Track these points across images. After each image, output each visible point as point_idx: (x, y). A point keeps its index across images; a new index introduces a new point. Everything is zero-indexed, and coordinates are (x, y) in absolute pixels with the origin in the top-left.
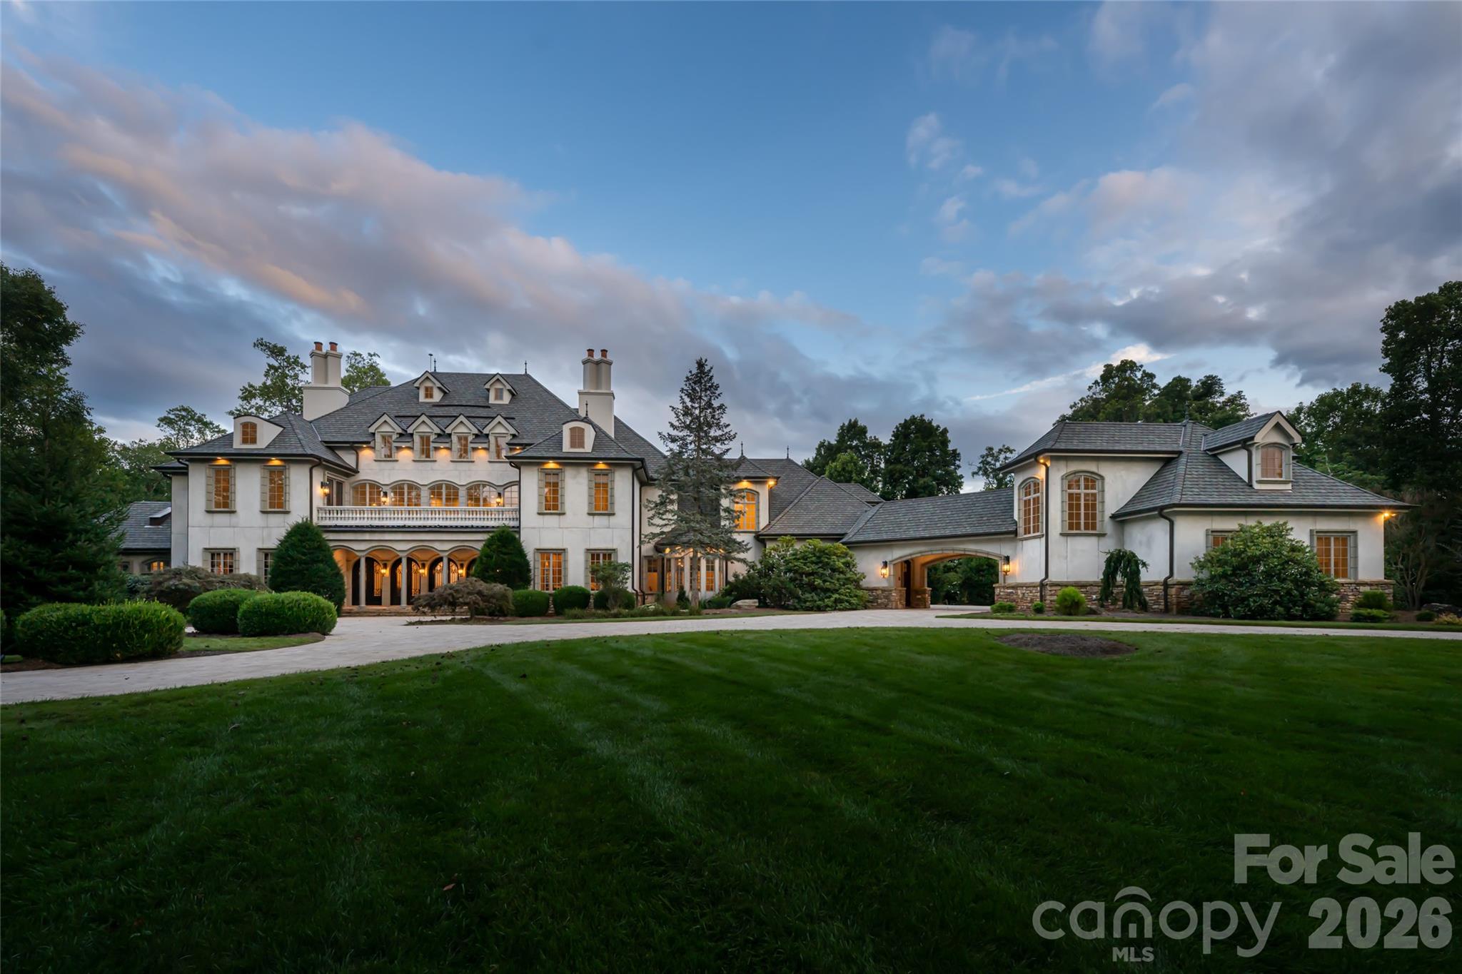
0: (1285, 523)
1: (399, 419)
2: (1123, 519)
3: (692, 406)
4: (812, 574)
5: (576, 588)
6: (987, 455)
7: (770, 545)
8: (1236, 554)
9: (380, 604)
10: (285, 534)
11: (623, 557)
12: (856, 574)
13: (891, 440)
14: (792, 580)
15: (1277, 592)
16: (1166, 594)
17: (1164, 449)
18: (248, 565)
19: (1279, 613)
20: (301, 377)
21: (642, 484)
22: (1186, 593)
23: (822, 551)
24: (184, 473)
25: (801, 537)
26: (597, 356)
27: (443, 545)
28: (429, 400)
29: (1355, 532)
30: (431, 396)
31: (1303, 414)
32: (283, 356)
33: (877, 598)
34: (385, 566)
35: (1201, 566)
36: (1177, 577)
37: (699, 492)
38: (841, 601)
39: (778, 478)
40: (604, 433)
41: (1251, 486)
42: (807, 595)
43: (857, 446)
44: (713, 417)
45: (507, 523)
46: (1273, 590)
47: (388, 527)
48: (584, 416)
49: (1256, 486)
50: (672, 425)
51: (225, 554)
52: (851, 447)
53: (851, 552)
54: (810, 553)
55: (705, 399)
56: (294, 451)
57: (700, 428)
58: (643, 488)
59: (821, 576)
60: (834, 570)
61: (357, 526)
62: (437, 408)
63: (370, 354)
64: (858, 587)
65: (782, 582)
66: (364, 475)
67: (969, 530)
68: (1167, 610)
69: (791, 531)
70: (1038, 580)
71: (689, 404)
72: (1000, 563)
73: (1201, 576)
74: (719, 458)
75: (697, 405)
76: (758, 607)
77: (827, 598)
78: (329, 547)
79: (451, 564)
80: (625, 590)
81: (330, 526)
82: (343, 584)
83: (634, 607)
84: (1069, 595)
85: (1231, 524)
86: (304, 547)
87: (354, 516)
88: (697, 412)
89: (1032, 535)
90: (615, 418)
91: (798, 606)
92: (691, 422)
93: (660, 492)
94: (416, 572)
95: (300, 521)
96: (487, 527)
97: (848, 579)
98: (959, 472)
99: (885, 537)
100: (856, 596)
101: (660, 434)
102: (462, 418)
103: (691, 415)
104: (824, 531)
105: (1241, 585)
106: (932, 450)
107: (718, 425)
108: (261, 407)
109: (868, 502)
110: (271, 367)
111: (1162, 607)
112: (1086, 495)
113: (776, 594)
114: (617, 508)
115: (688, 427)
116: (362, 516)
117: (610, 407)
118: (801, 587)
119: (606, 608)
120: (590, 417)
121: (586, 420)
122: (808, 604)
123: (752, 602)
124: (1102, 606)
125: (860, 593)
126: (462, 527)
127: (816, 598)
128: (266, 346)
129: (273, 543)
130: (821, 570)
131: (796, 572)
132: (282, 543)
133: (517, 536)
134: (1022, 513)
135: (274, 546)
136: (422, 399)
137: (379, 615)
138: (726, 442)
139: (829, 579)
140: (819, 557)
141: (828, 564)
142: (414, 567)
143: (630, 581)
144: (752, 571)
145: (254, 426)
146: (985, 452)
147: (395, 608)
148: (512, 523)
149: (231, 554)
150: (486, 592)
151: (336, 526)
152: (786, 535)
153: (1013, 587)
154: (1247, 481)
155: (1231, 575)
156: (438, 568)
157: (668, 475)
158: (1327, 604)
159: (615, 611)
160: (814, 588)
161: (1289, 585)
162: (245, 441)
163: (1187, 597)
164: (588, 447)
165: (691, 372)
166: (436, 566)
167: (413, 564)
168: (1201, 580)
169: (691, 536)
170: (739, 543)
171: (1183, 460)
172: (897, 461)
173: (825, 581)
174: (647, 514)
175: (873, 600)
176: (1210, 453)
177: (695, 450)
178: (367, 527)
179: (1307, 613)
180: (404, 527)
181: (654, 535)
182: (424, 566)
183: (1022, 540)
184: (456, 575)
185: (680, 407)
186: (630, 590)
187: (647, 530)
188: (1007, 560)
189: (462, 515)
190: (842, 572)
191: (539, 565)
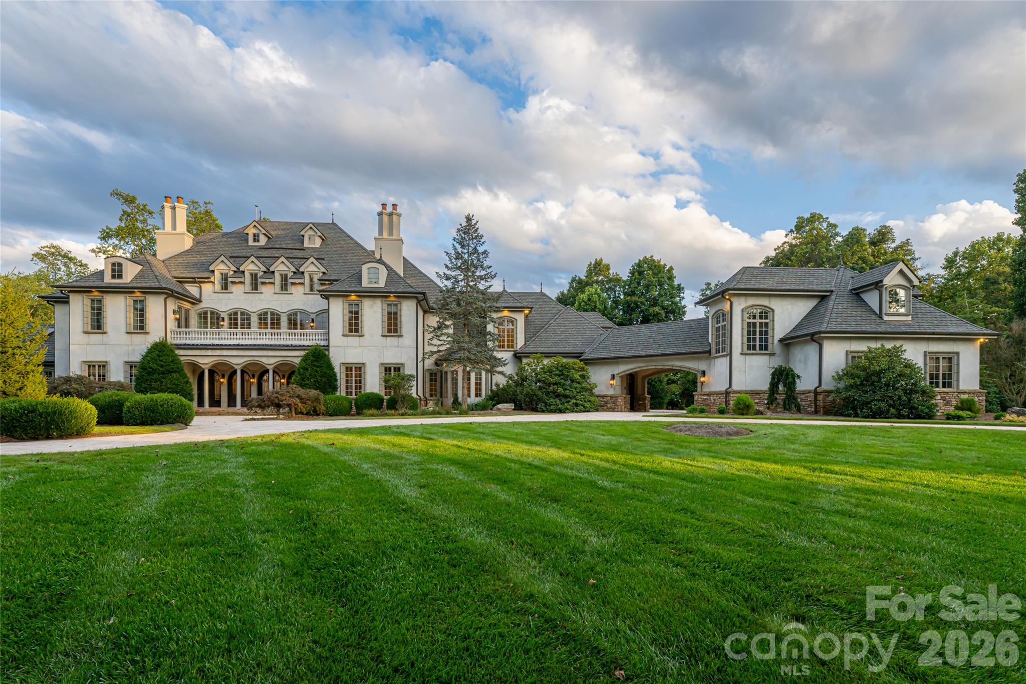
0: (901, 346)
1: (233, 259)
2: (787, 342)
3: (462, 252)
4: (555, 384)
5: (372, 394)
6: (706, 290)
7: (525, 361)
8: (864, 369)
9: (220, 406)
10: (146, 351)
11: (409, 370)
12: (590, 384)
13: (628, 276)
14: (540, 388)
15: (890, 397)
16: (816, 400)
17: (820, 288)
18: (117, 374)
19: (892, 414)
20: (150, 221)
21: (425, 312)
22: (830, 398)
23: (565, 367)
24: (65, 301)
25: (548, 355)
26: (389, 209)
27: (270, 360)
28: (256, 244)
29: (958, 354)
30: (258, 241)
31: (958, 257)
32: (135, 203)
33: (606, 403)
34: (223, 377)
35: (840, 378)
36: (824, 387)
37: (467, 319)
38: (576, 405)
39: (532, 308)
40: (394, 271)
41: (881, 318)
42: (552, 400)
43: (602, 281)
44: (479, 260)
45: (318, 342)
46: (888, 396)
47: (226, 345)
48: (378, 257)
49: (886, 318)
50: (447, 267)
51: (99, 366)
52: (597, 282)
53: (586, 367)
54: (554, 367)
55: (473, 246)
56: (153, 285)
57: (468, 269)
58: (426, 315)
59: (563, 385)
60: (572, 381)
61: (202, 345)
62: (263, 250)
63: (206, 203)
64: (592, 394)
65: (532, 390)
66: (206, 304)
67: (675, 350)
68: (816, 412)
69: (542, 350)
70: (724, 389)
71: (460, 250)
72: (699, 375)
73: (839, 386)
74: (483, 293)
75: (465, 251)
76: (514, 409)
77: (567, 402)
78: (181, 361)
79: (275, 375)
80: (410, 396)
81: (181, 345)
82: (191, 390)
83: (417, 408)
84: (742, 400)
85: (862, 347)
86: (162, 361)
87: (200, 336)
88: (466, 256)
89: (721, 354)
90: (404, 258)
91: (545, 409)
92: (461, 264)
93: (438, 319)
94: (248, 381)
95: (158, 341)
96: (304, 346)
97: (583, 388)
98: (683, 303)
99: (613, 355)
100: (589, 401)
101: (437, 273)
102: (282, 259)
103: (462, 258)
104: (567, 350)
105: (866, 392)
106: (661, 284)
107: (482, 267)
108: (116, 245)
109: (603, 328)
110: (125, 212)
111: (813, 409)
112: (761, 324)
113: (527, 399)
114: (404, 331)
115: (459, 268)
116: (205, 336)
117: (400, 250)
118: (548, 393)
119: (396, 409)
120: (384, 259)
121: (380, 261)
122: (552, 407)
123: (511, 406)
124: (768, 408)
125: (592, 399)
126: (284, 346)
127: (558, 402)
128: (120, 195)
129: (137, 358)
130: (562, 381)
131: (544, 382)
132: (144, 357)
133: (327, 353)
134: (714, 336)
135: (138, 360)
136: (251, 243)
137: (219, 415)
138: (489, 280)
139: (568, 388)
140: (561, 371)
141: (568, 376)
142: (246, 377)
143: (414, 389)
144: (510, 382)
145: (120, 265)
146: (704, 287)
147: (231, 409)
148: (323, 343)
149: (104, 366)
150: (303, 396)
151: (185, 344)
152: (536, 353)
153: (708, 395)
154: (878, 313)
155: (860, 385)
156: (265, 378)
157: (443, 305)
158: (928, 408)
159: (402, 411)
160: (558, 396)
161: (901, 393)
162: (113, 277)
163: (831, 402)
164: (382, 284)
165: (461, 225)
166: (263, 376)
167: (245, 374)
168: (839, 389)
169: (461, 354)
170: (499, 359)
171: (833, 297)
172: (633, 293)
173: (565, 389)
174: (428, 336)
175: (604, 404)
176: (854, 292)
177: (464, 287)
178: (210, 345)
179: (912, 413)
180: (238, 345)
181: (433, 353)
182: (253, 377)
183: (714, 358)
184: (279, 383)
185: (453, 252)
186: (414, 395)
187: (428, 349)
188: (704, 373)
189: (284, 336)
190: (579, 383)
191: (344, 376)
